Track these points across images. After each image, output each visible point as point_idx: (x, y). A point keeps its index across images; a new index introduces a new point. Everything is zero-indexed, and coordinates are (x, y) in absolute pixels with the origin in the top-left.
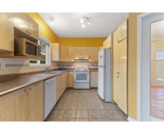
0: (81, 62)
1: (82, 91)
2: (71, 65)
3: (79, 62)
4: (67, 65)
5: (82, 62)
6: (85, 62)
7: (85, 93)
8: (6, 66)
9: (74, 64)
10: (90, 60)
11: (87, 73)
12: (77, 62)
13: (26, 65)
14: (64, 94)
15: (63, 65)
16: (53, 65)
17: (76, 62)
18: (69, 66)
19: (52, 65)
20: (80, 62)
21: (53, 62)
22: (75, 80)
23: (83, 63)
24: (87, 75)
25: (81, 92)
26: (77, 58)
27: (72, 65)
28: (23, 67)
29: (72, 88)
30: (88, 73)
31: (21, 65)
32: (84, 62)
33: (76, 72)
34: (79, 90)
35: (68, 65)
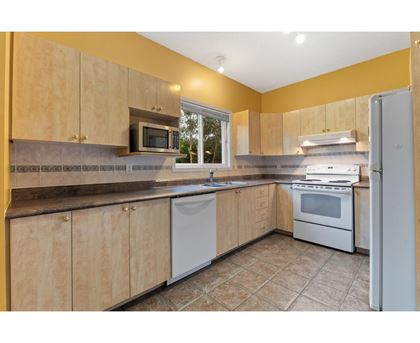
0: (329, 154)
1: (317, 250)
2: (294, 167)
3: (320, 155)
4: (282, 167)
5: (334, 154)
6: (345, 153)
7: (323, 260)
8: (134, 168)
9: (306, 162)
10: (359, 147)
11: (340, 193)
12: (315, 155)
13: (168, 168)
14: (258, 245)
15: (273, 167)
16: (240, 167)
17: (310, 155)
18: (290, 167)
19: (236, 165)
20: (324, 155)
21: (238, 158)
22: (298, 213)
23: (338, 156)
24: (339, 199)
25: (311, 255)
26: (307, 143)
27: (298, 166)
28: (161, 171)
29: (290, 235)
30: (348, 193)
31: (158, 168)
32: (340, 154)
33: (301, 187)
34: (308, 245)
35: (286, 166)
